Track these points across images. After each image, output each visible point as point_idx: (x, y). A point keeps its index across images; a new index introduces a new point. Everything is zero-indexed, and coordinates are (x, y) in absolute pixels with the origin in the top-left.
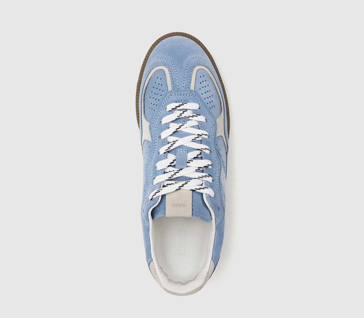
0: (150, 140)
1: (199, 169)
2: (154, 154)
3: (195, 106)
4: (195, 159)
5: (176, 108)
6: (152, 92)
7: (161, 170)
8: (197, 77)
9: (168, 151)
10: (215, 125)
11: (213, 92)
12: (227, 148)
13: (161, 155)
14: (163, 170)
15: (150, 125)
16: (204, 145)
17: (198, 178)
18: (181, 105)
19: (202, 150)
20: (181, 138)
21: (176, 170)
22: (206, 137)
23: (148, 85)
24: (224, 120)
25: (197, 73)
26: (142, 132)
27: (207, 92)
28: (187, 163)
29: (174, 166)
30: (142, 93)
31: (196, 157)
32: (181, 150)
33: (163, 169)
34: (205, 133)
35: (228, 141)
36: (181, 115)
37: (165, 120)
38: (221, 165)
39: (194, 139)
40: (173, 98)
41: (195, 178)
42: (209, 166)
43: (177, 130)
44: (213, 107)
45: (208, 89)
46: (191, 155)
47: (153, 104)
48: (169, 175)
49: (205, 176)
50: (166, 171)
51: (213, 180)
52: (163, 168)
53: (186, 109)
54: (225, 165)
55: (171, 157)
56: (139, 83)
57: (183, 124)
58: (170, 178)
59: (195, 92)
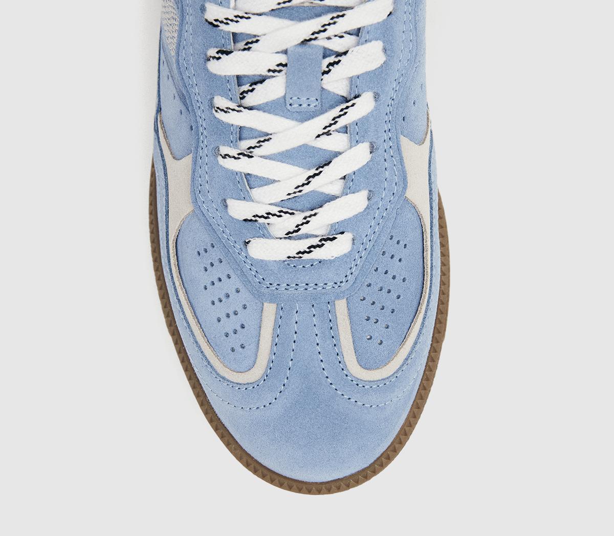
0: (405, 142)
1: (246, 44)
2: (392, 94)
3: (261, 250)
4: (260, 76)
5: (321, 241)
6: (398, 297)
7: (370, 41)
8: (253, 346)
9: (347, 101)
10: (196, 192)
11: (203, 300)
12: (158, 125)
13: (369, 89)
14: (363, 40)
15: (405, 188)
16: (231, 123)
17: (250, 15)
18: (305, 252)
19: (239, 106)
20: (305, 146)
21: (321, 42)
22: (224, 150)
23: (410, 321)
24: (167, 212)
25: (253, 359)
26: (430, 170)
27: (224, 300)
28: (286, 65)
29: (326, 53)
30: (430, 297)
31: (256, 83)
32: (305, 105)
33: (362, 44)
34: (229, 164)
35: (155, 149)
36: (305, 218)
37: (356, 203)
38: (178, 62)
39: (263, 142)
40: (330, 276)
41: (260, 15)
42: (217, 56)
43: (317, 172)
44: (202, 252)
45: (220, 310)
46: (274, 89)
47: (396, 259)
48: (343, 25)
49: (227, 22)
50: (353, 38)
51: (203, 9)
52: (363, 46)
53: (290, 238)
54: (164, 68)
55: (336, 83)
56: (439, 332)
57: (300, 191)
58: (341, 14)
59: (260, 297)
